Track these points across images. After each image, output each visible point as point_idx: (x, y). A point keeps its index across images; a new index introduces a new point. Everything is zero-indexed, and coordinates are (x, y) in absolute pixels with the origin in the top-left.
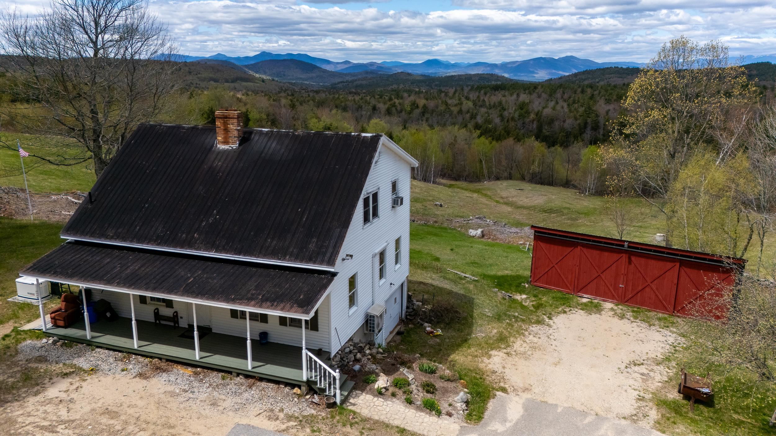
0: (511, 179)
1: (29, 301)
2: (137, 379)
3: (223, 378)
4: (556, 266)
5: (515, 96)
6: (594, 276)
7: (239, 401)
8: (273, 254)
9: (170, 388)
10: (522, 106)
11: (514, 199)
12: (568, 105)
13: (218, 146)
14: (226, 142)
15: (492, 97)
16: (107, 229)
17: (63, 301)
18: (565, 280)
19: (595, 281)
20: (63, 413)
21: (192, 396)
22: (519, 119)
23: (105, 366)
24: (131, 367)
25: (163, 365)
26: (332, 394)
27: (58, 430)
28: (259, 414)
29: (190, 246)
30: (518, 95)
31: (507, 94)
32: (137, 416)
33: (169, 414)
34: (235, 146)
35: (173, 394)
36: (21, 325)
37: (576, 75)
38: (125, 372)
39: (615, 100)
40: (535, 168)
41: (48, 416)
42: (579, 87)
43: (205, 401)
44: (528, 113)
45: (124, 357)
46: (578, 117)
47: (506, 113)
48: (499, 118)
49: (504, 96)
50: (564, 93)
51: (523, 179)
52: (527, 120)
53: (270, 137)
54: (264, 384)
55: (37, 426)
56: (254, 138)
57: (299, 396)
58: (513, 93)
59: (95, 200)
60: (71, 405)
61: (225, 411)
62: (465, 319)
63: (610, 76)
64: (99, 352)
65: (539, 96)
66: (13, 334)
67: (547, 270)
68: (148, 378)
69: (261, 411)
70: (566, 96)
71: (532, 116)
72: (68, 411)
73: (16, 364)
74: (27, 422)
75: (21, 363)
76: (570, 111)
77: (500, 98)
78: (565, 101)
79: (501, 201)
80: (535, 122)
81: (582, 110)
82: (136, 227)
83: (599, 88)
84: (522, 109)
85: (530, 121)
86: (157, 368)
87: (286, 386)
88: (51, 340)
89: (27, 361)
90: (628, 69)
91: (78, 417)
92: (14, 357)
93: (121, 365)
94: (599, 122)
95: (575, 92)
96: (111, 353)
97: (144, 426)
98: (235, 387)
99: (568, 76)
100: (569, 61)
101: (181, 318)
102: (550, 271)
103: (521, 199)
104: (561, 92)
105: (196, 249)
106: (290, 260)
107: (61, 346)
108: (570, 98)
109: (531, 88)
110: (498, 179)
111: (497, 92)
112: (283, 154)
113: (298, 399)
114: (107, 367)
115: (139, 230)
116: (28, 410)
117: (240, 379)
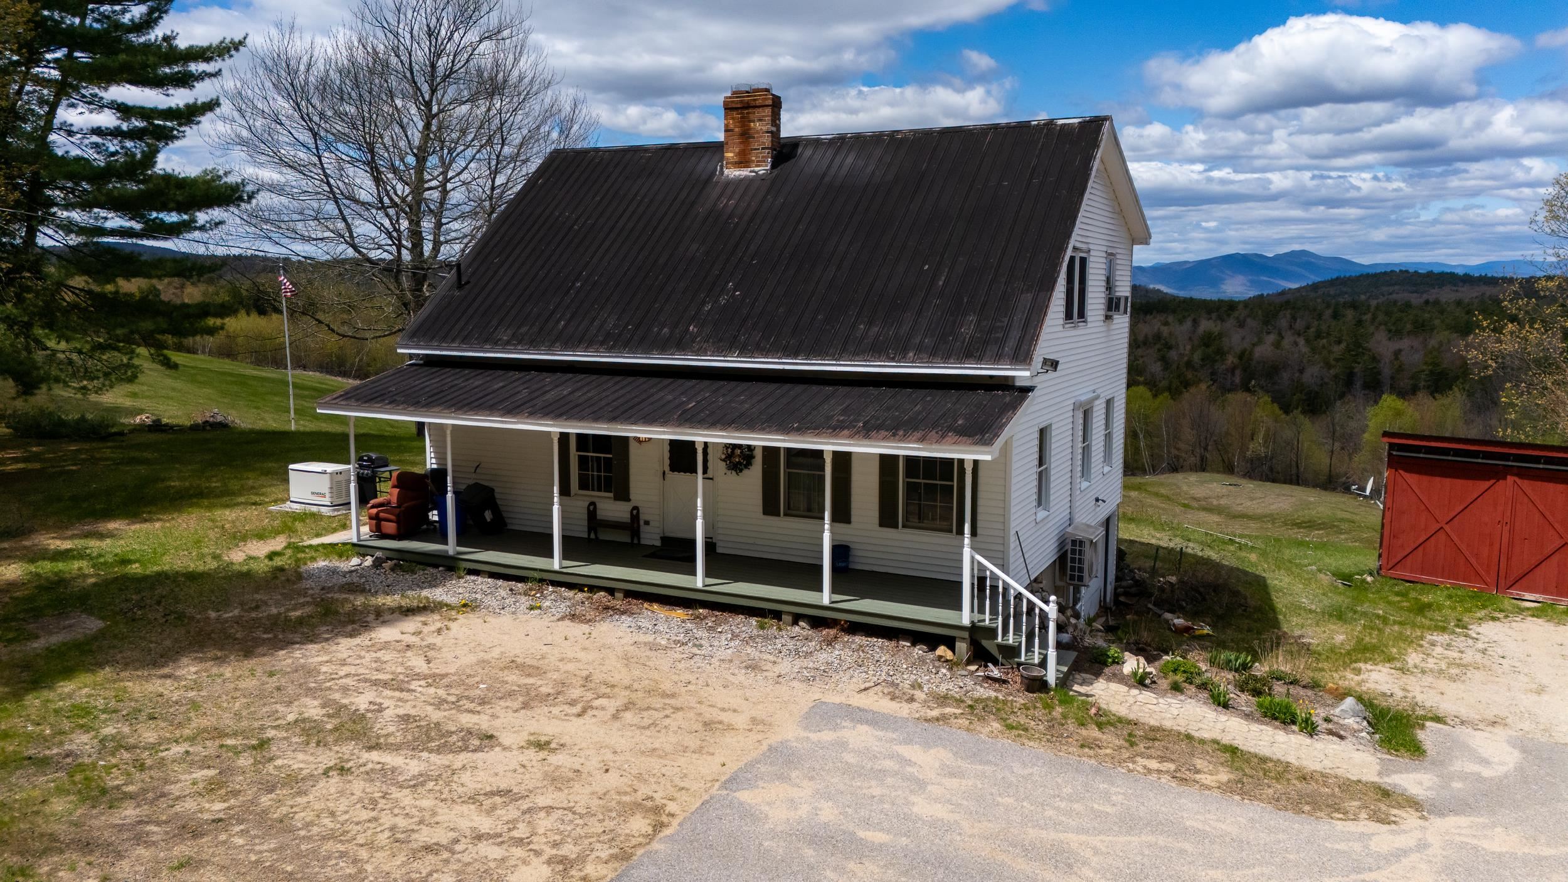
0: (1204, 470)
1: (314, 509)
2: (567, 622)
3: (762, 627)
4: (1447, 528)
5: (1188, 324)
6: (1551, 548)
7: (811, 665)
8: (877, 351)
9: (642, 638)
10: (1208, 340)
11: (1223, 502)
12: (1307, 341)
13: (726, 171)
14: (743, 162)
15: (1140, 325)
16: (496, 329)
17: (394, 487)
18: (1473, 561)
19: (1555, 559)
20: (418, 663)
21: (698, 652)
22: (1202, 366)
23: (488, 601)
24: (548, 603)
25: (618, 602)
26: (1036, 661)
27: (412, 687)
28: (866, 689)
29: (681, 345)
30: (1195, 322)
31: (1170, 319)
32: (585, 673)
33: (656, 675)
34: (762, 170)
35: (653, 647)
36: (303, 540)
37: (1315, 287)
38: (537, 612)
39: (1409, 333)
40: (1257, 447)
41: (384, 666)
42: (1328, 306)
43: (731, 661)
44: (1221, 353)
45: (531, 589)
46: (1333, 363)
47: (1173, 355)
48: (1159, 364)
49: (1166, 324)
50: (1294, 318)
51: (1229, 469)
52: (1221, 367)
53: (840, 147)
54: (859, 639)
55: (366, 681)
56: (802, 154)
57: (951, 665)
58: (1184, 317)
59: (468, 283)
60: (431, 654)
61: (781, 679)
62: (1259, 609)
63: (1391, 289)
64: (473, 581)
65: (1241, 324)
66: (289, 552)
67: (1421, 540)
68: (590, 621)
69: (867, 685)
70: (1299, 324)
71: (1231, 360)
72: (429, 662)
73: (304, 593)
74: (342, 673)
75: (310, 592)
76: (1314, 350)
77: (1156, 328)
78: (1299, 335)
79: (1195, 504)
80: (1238, 372)
81: (1338, 349)
82: (558, 322)
83: (1372, 309)
84: (1207, 345)
85: (1227, 370)
86: (607, 608)
87: (914, 644)
88: (369, 561)
89: (323, 589)
90: (1430, 274)
91: (453, 671)
92: (294, 583)
93: (525, 601)
94: (1379, 373)
95: (1320, 316)
96: (500, 582)
97: (604, 690)
98: (793, 642)
99: (1298, 290)
100: (1300, 259)
101: (647, 523)
102: (1432, 540)
103: (1238, 501)
104: (1288, 316)
105: (697, 353)
106: (914, 361)
107: (392, 569)
108: (1308, 328)
109: (1225, 309)
110: (1174, 469)
111: (1148, 317)
112: (873, 173)
113: (950, 669)
114: (495, 603)
115: (565, 326)
116: (340, 656)
117: (802, 629)
